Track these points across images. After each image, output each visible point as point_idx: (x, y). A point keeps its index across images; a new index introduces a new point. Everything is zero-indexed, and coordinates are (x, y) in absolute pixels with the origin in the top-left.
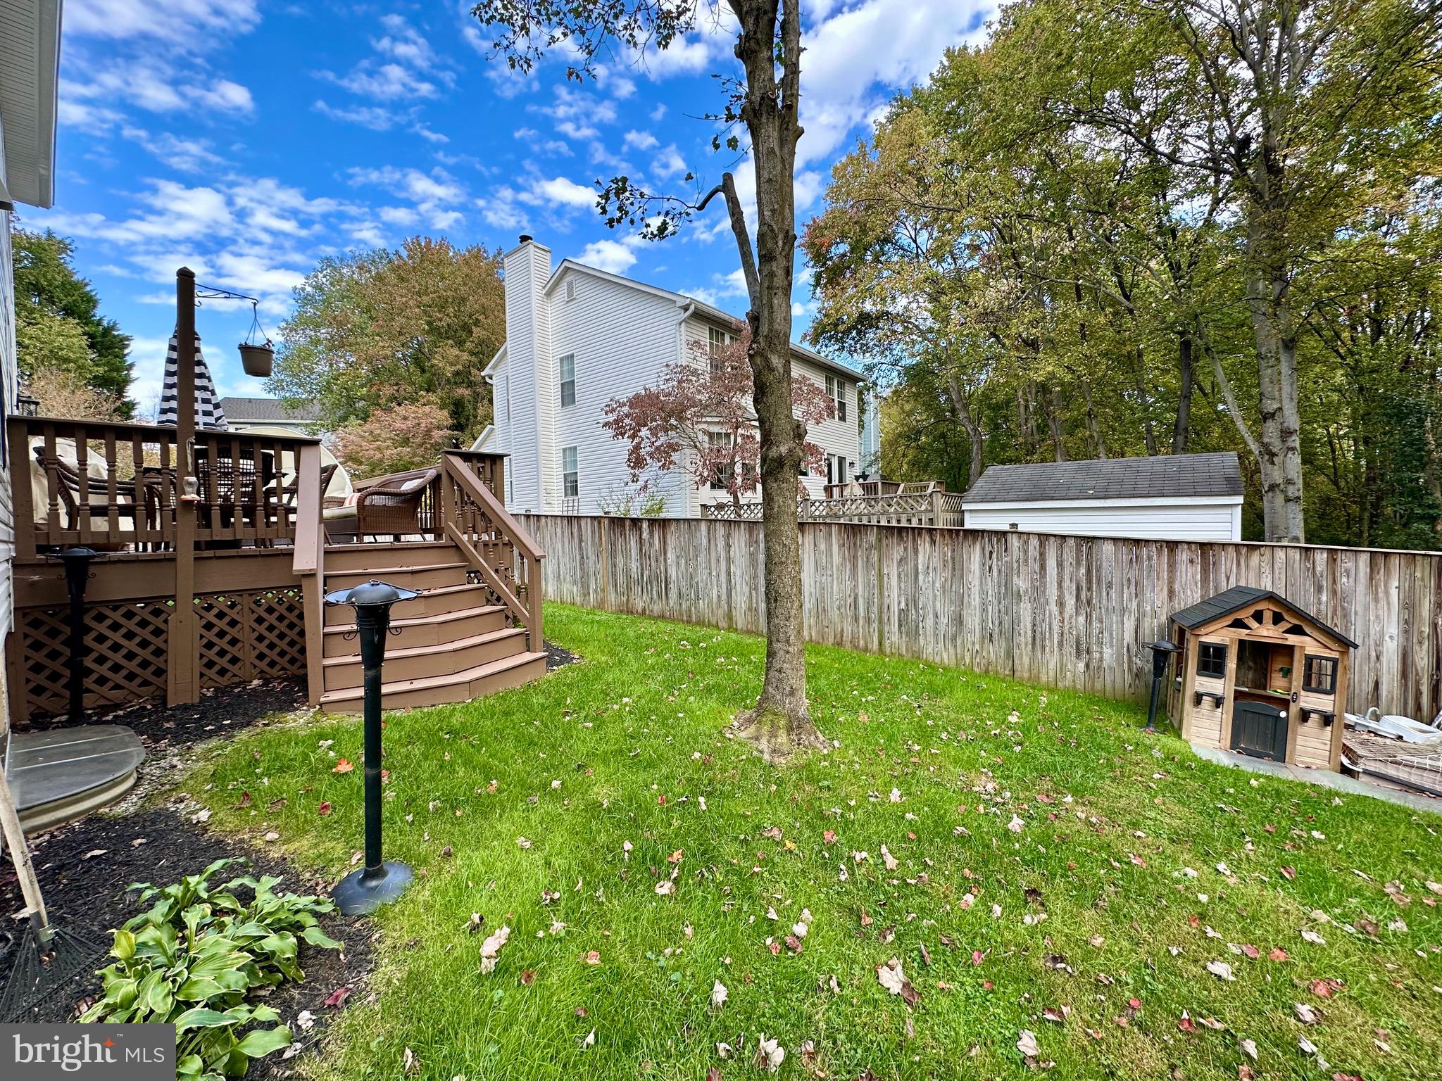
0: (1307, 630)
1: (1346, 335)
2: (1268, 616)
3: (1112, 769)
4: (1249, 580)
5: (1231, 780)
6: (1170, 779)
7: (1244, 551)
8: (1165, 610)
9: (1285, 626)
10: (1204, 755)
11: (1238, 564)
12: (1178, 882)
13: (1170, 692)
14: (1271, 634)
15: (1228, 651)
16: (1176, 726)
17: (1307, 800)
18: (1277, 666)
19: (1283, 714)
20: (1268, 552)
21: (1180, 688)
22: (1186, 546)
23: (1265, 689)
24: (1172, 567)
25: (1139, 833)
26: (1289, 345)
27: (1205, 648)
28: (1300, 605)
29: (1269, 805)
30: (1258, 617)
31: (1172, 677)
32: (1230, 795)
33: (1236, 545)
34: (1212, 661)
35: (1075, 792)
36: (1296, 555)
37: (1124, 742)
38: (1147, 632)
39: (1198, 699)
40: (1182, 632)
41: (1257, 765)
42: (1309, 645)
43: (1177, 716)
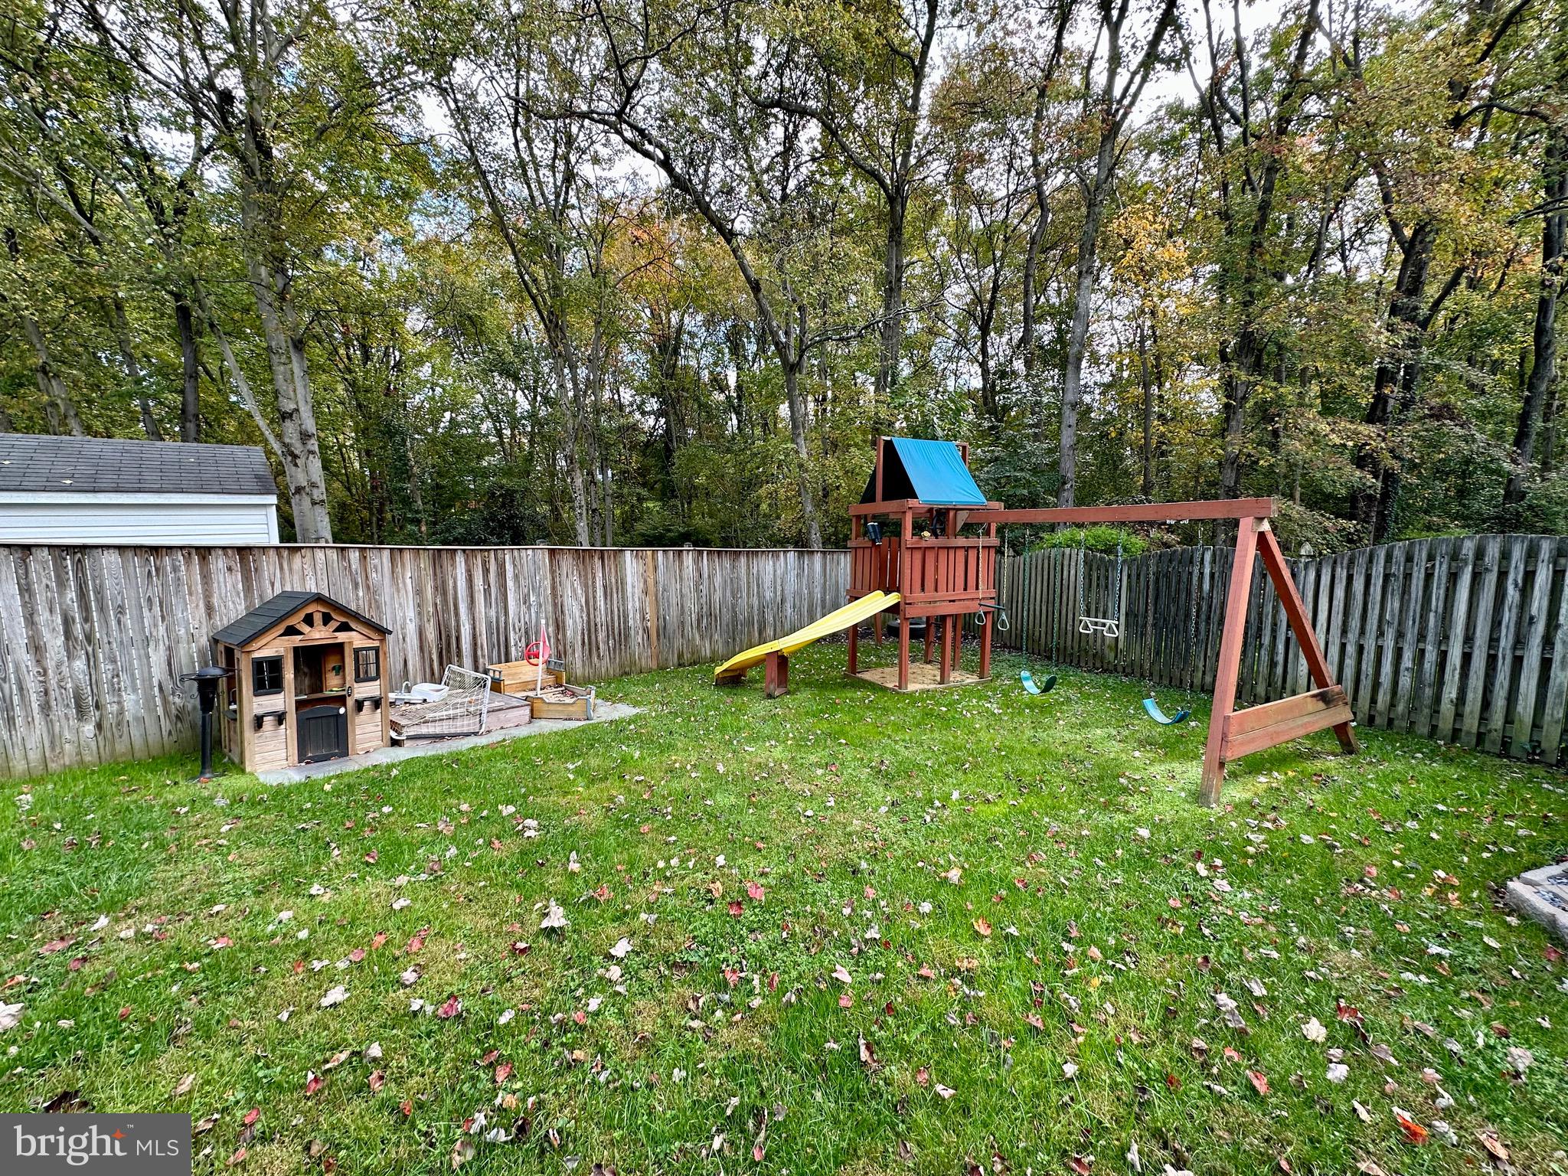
0: (353, 625)
1: (342, 351)
2: (318, 618)
3: (164, 847)
4: (293, 585)
5: (306, 794)
6: (241, 824)
7: (285, 553)
8: (204, 630)
9: (334, 625)
10: (273, 780)
11: (281, 568)
12: (273, 935)
13: (224, 724)
14: (323, 635)
15: (284, 661)
16: (237, 760)
17: (373, 782)
18: (330, 666)
19: (342, 711)
20: (309, 553)
21: (235, 718)
22: (220, 552)
23: (321, 691)
24: (206, 577)
25: (216, 908)
26: (299, 345)
27: (258, 664)
28: (342, 601)
29: (344, 803)
30: (309, 620)
31: (224, 706)
32: (308, 810)
33: (277, 548)
34: (268, 677)
35: (111, 907)
36: (333, 555)
37: (174, 806)
38: (184, 660)
39: (259, 722)
40: (229, 653)
41: (327, 769)
42: (355, 639)
43: (236, 750)
